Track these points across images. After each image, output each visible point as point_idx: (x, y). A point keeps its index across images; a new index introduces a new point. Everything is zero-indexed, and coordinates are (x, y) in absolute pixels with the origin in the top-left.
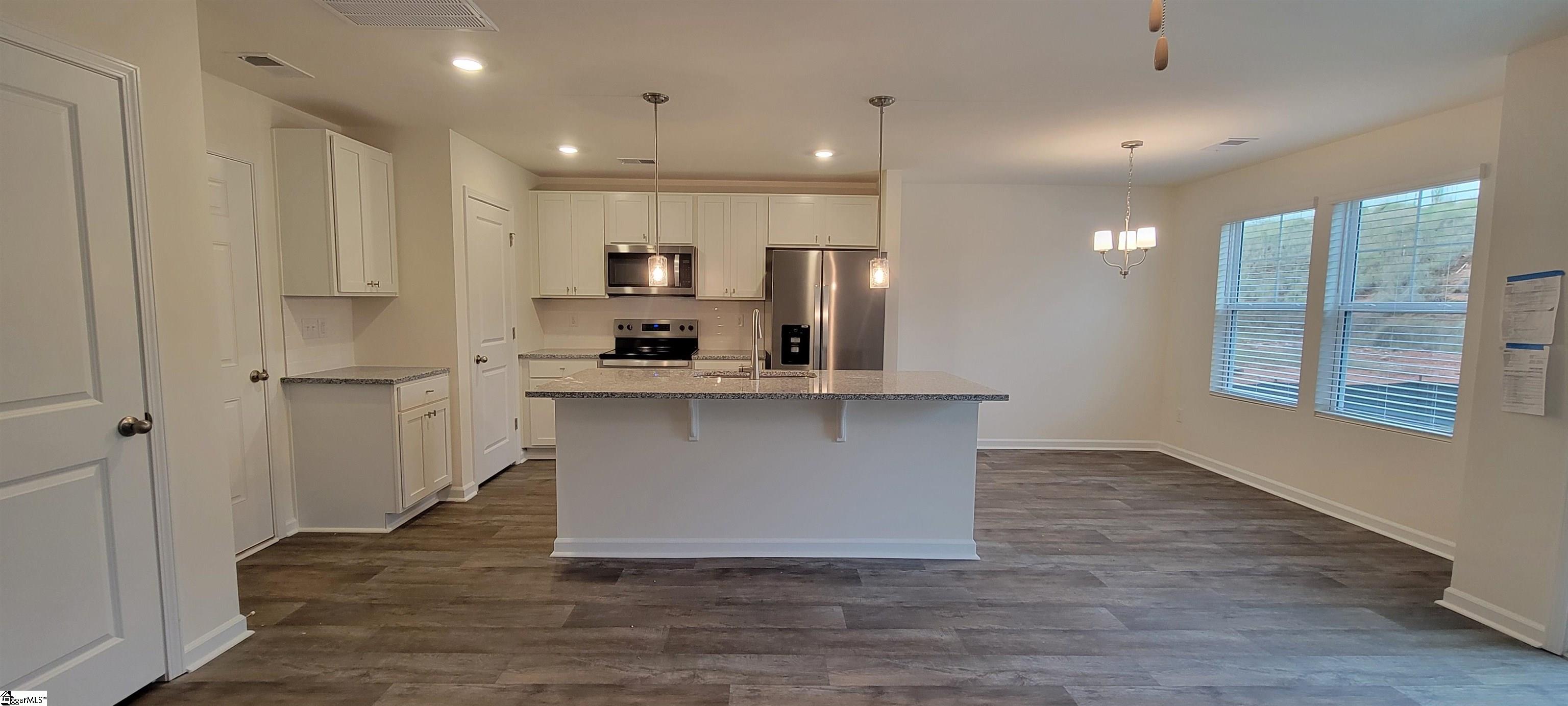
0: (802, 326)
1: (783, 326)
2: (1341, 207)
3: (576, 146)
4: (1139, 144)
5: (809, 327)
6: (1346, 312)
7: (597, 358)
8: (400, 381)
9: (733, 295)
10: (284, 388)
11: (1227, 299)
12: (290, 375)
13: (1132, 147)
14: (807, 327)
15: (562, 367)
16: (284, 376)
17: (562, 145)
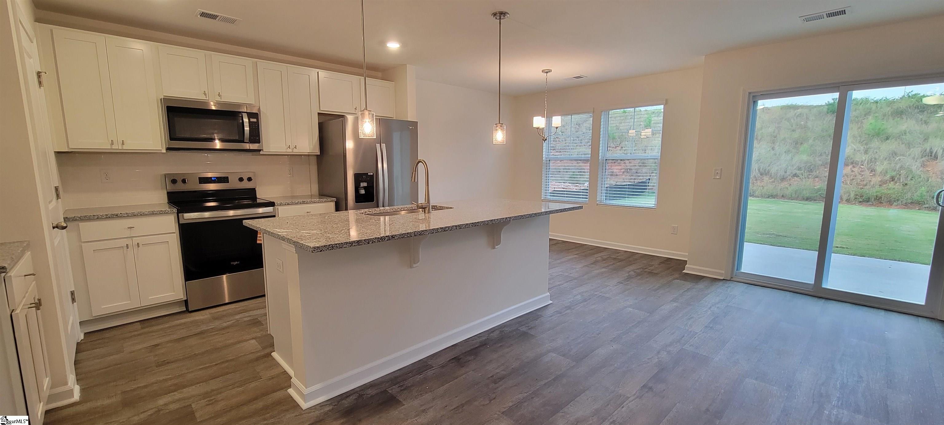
0: (369, 174)
2: (603, 113)
4: (550, 71)
6: (606, 159)
9: (295, 150)
11: (546, 155)
13: (547, 72)
14: (372, 174)
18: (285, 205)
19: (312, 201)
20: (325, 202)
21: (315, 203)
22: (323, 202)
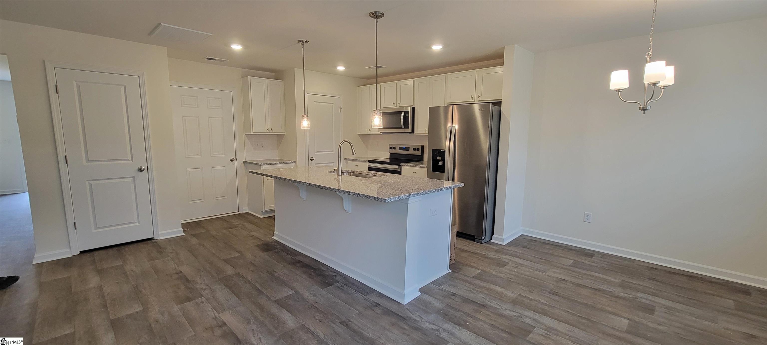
0: (442, 150)
1: (433, 150)
3: (345, 66)
5: (445, 150)
7: (367, 162)
8: (263, 165)
10: (244, 164)
12: (246, 160)
15: (357, 165)
16: (244, 160)
17: (339, 66)
18: (405, 166)
19: (418, 166)
20: (425, 168)
21: (419, 167)
22: (423, 168)
